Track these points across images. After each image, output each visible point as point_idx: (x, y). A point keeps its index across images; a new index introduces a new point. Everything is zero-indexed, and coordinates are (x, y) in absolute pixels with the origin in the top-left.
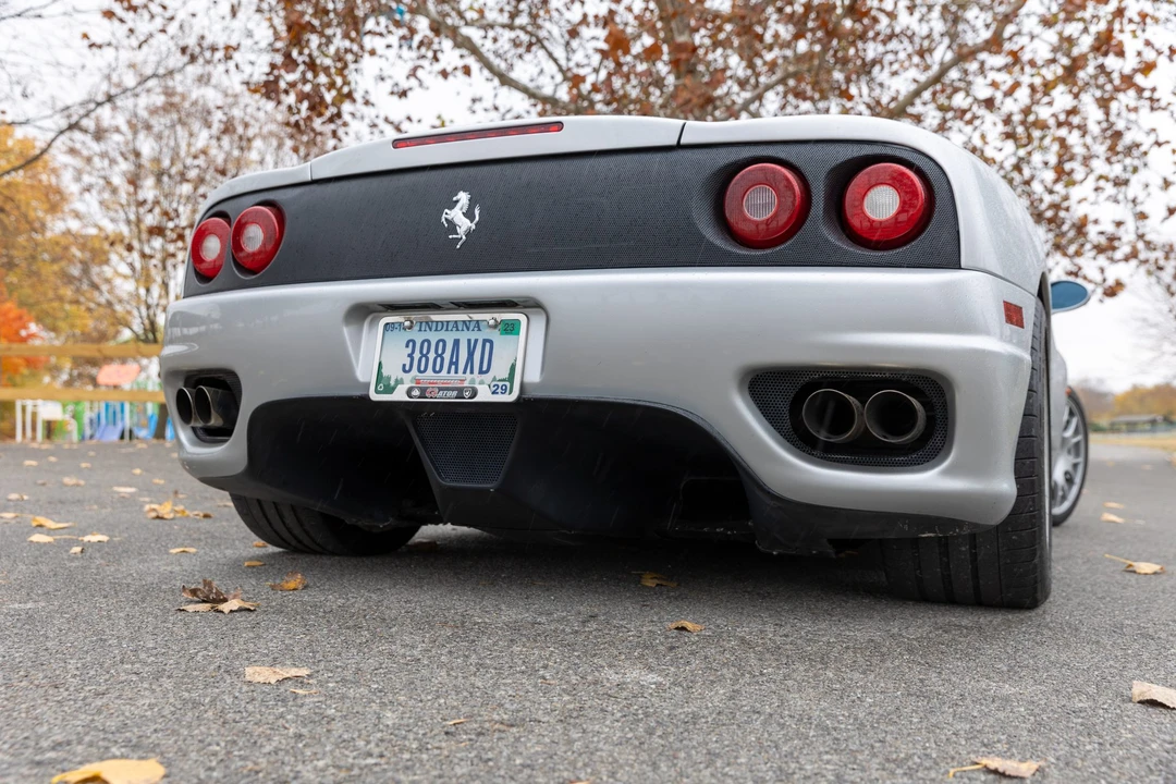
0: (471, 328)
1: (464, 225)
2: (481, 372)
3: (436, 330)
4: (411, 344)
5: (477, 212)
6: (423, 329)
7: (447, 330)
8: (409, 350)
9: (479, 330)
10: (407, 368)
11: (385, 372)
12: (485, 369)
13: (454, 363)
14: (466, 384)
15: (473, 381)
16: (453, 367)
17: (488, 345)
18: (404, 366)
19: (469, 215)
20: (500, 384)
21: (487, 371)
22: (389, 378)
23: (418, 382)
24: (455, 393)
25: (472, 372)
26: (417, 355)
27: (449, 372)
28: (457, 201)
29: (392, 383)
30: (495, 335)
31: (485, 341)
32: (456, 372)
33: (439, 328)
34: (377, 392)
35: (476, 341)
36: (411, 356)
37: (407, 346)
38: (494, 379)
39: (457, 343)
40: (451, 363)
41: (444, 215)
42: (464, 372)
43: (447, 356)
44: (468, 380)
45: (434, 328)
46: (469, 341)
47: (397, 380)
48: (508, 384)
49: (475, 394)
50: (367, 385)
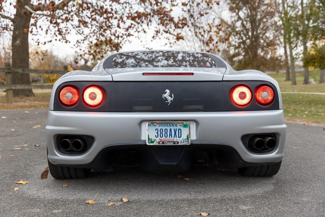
0: (174, 126)
1: (170, 99)
2: (179, 137)
3: (164, 126)
4: (157, 130)
5: (173, 96)
6: (160, 126)
7: (167, 126)
8: (157, 131)
9: (177, 126)
10: (157, 136)
11: (150, 138)
12: (180, 136)
13: (171, 135)
14: (175, 140)
15: (177, 139)
16: (171, 136)
17: (180, 130)
18: (156, 136)
19: (170, 96)
20: (185, 140)
21: (181, 137)
22: (152, 139)
23: (161, 140)
24: (173, 143)
25: (176, 137)
26: (159, 133)
27: (170, 137)
28: (166, 92)
29: (153, 140)
30: (182, 128)
31: (179, 129)
32: (172, 137)
33: (165, 126)
34: (149, 143)
35: (176, 129)
36: (157, 133)
37: (156, 130)
38: (183, 139)
39: (171, 130)
40: (170, 135)
41: (163, 96)
42: (174, 137)
43: (168, 133)
44: (176, 139)
45: (163, 126)
46: (174, 129)
47: (154, 140)
48: (187, 140)
49: (178, 143)
50: (145, 141)
